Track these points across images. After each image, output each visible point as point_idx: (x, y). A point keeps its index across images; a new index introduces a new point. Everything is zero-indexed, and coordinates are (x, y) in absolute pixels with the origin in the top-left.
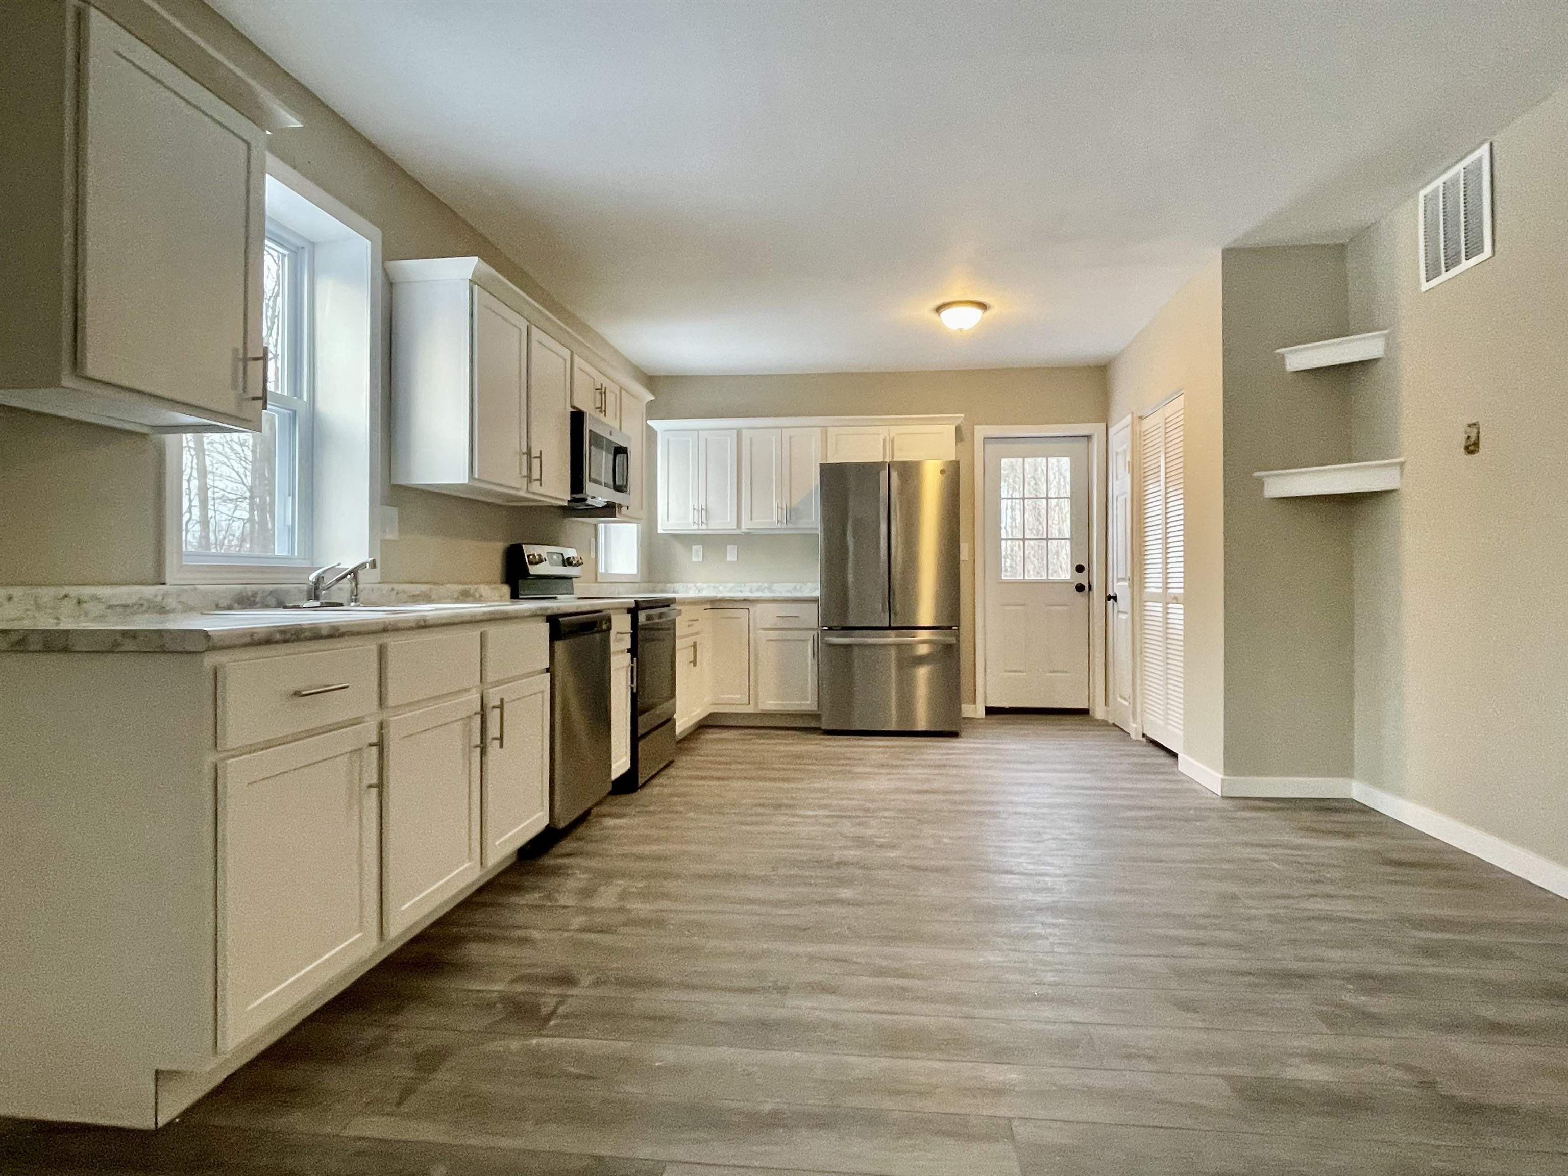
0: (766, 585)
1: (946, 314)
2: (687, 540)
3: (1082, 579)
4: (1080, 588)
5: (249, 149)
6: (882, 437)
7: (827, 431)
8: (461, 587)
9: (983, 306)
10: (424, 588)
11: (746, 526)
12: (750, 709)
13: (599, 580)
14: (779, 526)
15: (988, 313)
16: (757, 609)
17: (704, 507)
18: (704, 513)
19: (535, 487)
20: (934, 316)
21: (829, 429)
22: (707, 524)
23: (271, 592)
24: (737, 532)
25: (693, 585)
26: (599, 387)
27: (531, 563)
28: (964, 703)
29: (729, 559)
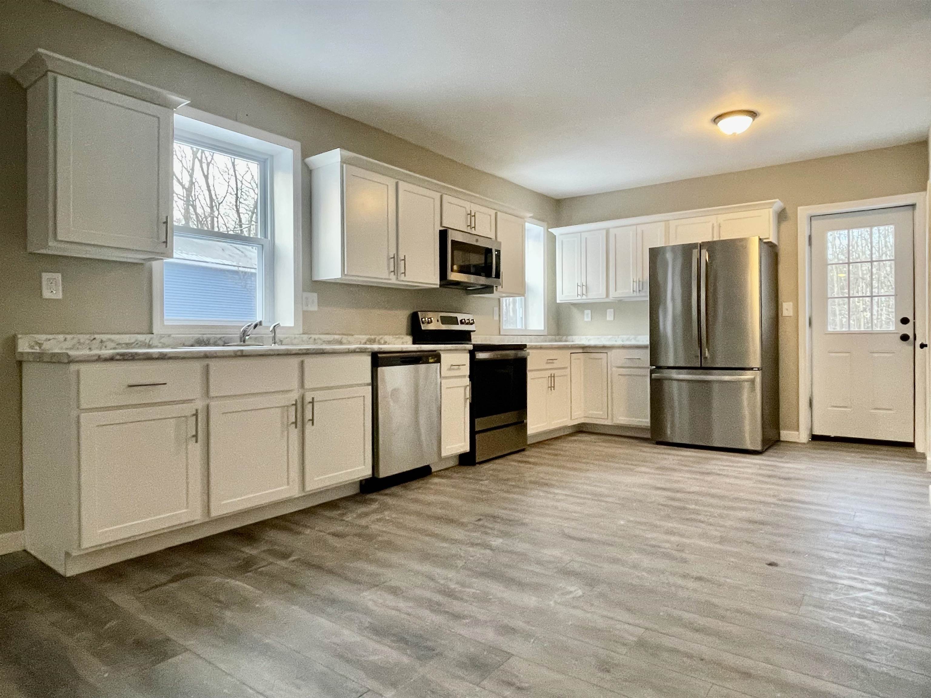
0: (633, 336)
1: (723, 124)
2: (581, 306)
3: (907, 329)
4: (905, 338)
5: (159, 120)
6: (711, 224)
7: (669, 224)
8: (368, 337)
9: (753, 114)
10: (337, 337)
11: (613, 294)
12: (608, 422)
13: (501, 333)
14: (635, 294)
15: (757, 120)
16: (612, 354)
17: (584, 284)
18: (584, 287)
19: (402, 277)
20: (712, 126)
21: (670, 222)
22: (586, 296)
23: (220, 338)
24: (607, 300)
25: (584, 337)
26: (469, 213)
27: (423, 323)
28: (784, 429)
29: (608, 319)
